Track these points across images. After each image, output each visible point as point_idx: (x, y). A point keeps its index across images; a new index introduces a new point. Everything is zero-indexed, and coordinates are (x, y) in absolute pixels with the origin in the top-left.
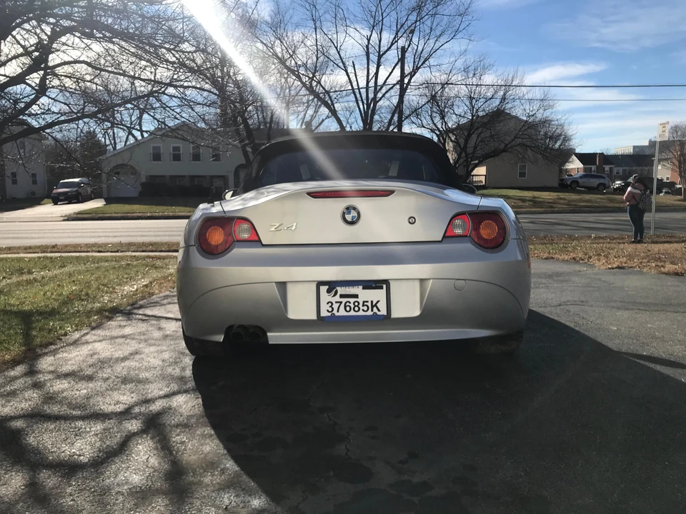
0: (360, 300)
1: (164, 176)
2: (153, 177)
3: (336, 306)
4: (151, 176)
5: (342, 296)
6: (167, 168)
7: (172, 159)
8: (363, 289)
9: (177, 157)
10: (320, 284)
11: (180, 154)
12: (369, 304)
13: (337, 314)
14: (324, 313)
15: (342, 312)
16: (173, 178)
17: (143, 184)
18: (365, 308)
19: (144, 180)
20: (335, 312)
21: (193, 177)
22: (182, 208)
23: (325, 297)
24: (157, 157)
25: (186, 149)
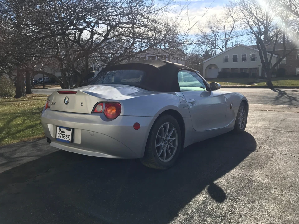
0: (66, 134)
1: (229, 69)
2: (224, 70)
3: (60, 135)
4: (223, 69)
5: (62, 132)
6: (231, 65)
7: (233, 61)
8: (67, 130)
9: (235, 60)
10: (57, 126)
11: (236, 59)
12: (67, 136)
13: (60, 138)
14: (57, 138)
15: (61, 138)
16: (233, 69)
17: (219, 73)
18: (66, 137)
19: (220, 71)
20: (60, 137)
21: (241, 69)
22: (230, 83)
23: (58, 131)
24: (226, 60)
25: (239, 57)
